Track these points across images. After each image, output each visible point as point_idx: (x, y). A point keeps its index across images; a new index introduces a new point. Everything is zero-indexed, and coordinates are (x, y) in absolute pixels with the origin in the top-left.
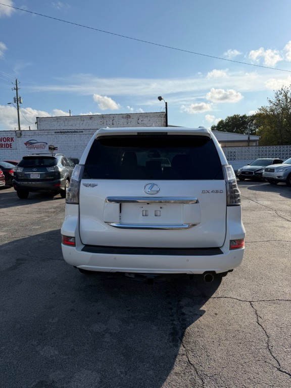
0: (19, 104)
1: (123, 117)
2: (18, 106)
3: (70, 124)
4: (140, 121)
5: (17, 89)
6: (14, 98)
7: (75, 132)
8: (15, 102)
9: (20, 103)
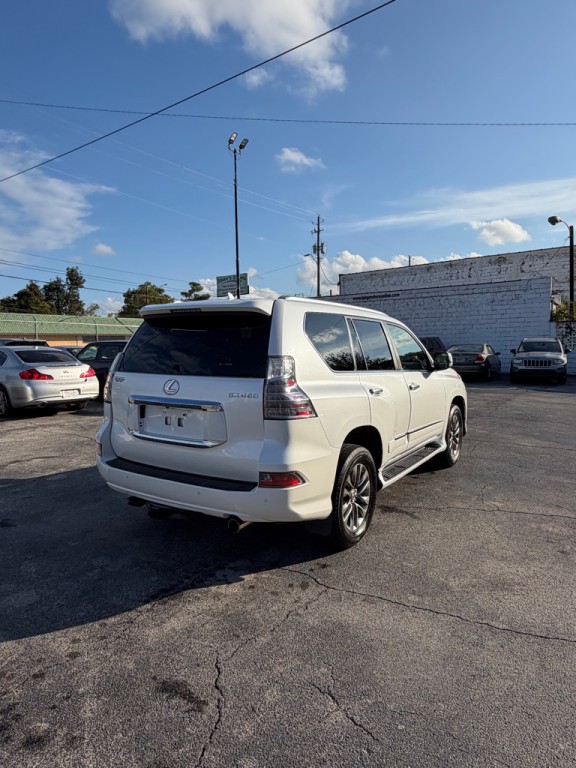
0: (321, 255)
1: (490, 262)
2: (319, 258)
3: (391, 282)
4: (525, 267)
5: (318, 232)
6: (314, 247)
7: (386, 296)
8: (315, 252)
9: (323, 252)
